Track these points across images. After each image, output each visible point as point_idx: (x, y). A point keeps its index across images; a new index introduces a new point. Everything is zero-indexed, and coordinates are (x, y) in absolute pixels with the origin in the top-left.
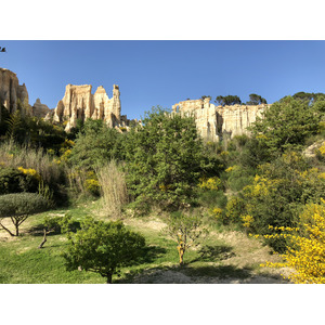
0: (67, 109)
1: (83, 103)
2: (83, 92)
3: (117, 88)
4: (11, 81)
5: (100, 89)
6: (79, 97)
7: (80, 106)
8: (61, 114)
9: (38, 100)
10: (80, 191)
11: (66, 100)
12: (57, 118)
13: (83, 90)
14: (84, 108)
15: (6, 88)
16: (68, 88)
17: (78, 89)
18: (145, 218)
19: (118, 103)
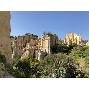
0: (67, 40)
3: (80, 34)
4: (55, 36)
5: (75, 34)
6: (70, 37)
7: (70, 39)
9: (61, 39)
11: (67, 38)
12: (65, 43)
14: (71, 39)
16: (67, 35)
17: (70, 35)
19: (80, 38)
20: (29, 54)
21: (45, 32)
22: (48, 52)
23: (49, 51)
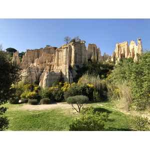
0: (117, 55)
1: (124, 51)
2: (124, 45)
3: (139, 40)
4: (94, 48)
5: (132, 42)
6: (122, 48)
7: (122, 52)
8: (114, 58)
9: (105, 53)
10: (113, 94)
11: (116, 51)
12: (112, 60)
13: (124, 44)
14: (124, 53)
15: (93, 51)
16: (117, 45)
17: (121, 44)
18: (142, 112)
19: (140, 47)
20: (27, 76)
21: (68, 37)
22: (64, 73)
23: (67, 70)
